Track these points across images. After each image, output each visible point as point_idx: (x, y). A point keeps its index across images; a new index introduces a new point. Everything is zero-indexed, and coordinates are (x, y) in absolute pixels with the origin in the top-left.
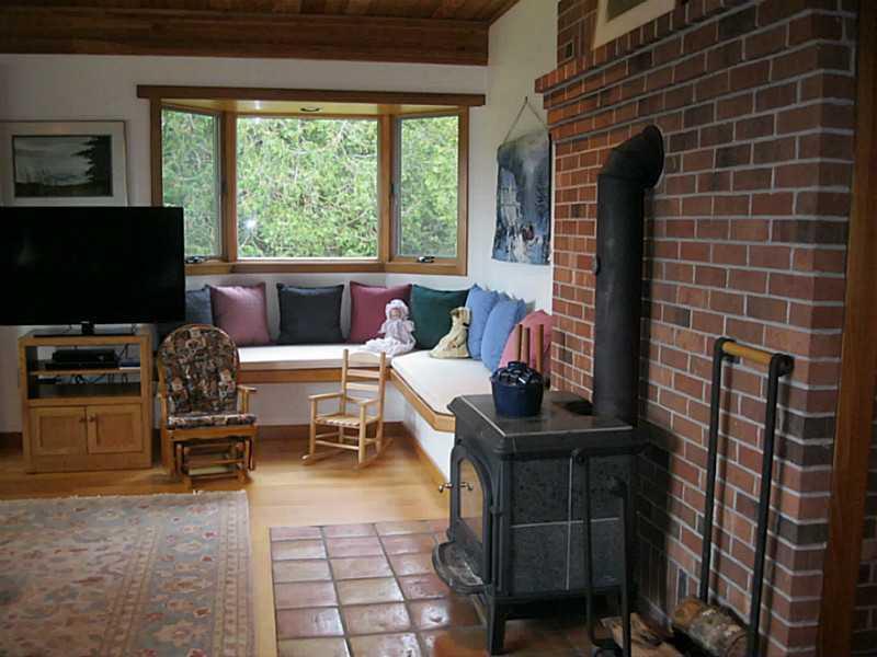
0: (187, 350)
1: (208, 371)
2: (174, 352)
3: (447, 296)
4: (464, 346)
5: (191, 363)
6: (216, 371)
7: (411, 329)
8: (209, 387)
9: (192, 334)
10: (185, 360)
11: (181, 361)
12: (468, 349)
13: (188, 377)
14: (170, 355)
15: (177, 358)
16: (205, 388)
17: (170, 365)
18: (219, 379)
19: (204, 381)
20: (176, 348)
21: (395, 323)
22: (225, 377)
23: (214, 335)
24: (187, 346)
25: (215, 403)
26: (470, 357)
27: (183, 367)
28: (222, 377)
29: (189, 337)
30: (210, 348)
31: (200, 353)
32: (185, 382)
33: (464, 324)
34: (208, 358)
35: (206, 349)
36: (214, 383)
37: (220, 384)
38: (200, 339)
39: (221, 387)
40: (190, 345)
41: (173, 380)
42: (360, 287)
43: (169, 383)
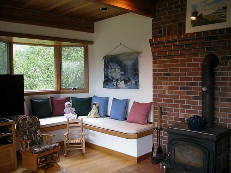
0: (27, 125)
1: (33, 131)
2: (23, 126)
3: (84, 99)
4: (98, 114)
5: (28, 129)
6: (36, 131)
7: (74, 110)
8: (35, 136)
9: (27, 119)
10: (26, 128)
11: (25, 128)
12: (99, 114)
13: (28, 134)
14: (22, 127)
15: (24, 128)
16: (34, 137)
17: (22, 131)
18: (37, 133)
19: (33, 135)
20: (23, 125)
21: (69, 109)
22: (39, 132)
23: (34, 118)
24: (26, 123)
25: (37, 142)
26: (100, 117)
27: (26, 130)
28: (38, 132)
29: (27, 120)
30: (33, 123)
31: (30, 125)
32: (27, 136)
33: (97, 107)
34: (33, 126)
35: (32, 123)
36: (36, 135)
37: (37, 135)
38: (30, 120)
39: (38, 136)
40: (27, 122)
41: (24, 136)
42: (54, 98)
43: (23, 137)
